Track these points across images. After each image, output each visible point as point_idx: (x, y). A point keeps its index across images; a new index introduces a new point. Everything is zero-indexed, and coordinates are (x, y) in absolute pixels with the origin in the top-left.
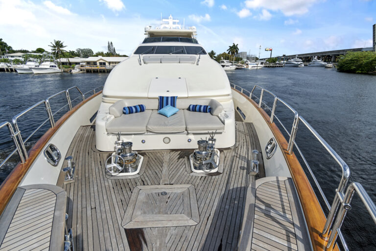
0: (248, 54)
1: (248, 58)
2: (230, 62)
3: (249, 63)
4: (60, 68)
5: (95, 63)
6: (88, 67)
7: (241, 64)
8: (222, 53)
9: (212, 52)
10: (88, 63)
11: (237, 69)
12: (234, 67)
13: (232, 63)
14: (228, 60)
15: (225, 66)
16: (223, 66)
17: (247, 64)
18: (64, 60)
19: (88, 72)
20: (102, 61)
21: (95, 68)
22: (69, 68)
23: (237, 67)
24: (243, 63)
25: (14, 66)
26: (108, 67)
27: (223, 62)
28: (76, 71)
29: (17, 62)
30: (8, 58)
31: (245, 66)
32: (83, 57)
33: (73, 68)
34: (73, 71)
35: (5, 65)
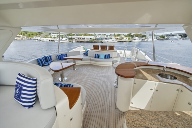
2: (139, 38)
3: (149, 38)
4: (68, 40)
5: (81, 38)
6: (78, 40)
8: (134, 34)
10: (78, 38)
11: (142, 41)
12: (141, 40)
13: (140, 38)
14: (138, 37)
15: (136, 40)
16: (135, 40)
17: (148, 39)
18: (70, 37)
19: (78, 42)
20: (83, 38)
21: (80, 40)
22: (71, 40)
23: (142, 40)
24: (146, 38)
25: (53, 39)
26: (85, 40)
27: (135, 38)
28: (74, 41)
29: (55, 38)
30: (51, 36)
31: (147, 40)
32: (76, 36)
33: (73, 40)
34: (73, 42)
35: (50, 39)
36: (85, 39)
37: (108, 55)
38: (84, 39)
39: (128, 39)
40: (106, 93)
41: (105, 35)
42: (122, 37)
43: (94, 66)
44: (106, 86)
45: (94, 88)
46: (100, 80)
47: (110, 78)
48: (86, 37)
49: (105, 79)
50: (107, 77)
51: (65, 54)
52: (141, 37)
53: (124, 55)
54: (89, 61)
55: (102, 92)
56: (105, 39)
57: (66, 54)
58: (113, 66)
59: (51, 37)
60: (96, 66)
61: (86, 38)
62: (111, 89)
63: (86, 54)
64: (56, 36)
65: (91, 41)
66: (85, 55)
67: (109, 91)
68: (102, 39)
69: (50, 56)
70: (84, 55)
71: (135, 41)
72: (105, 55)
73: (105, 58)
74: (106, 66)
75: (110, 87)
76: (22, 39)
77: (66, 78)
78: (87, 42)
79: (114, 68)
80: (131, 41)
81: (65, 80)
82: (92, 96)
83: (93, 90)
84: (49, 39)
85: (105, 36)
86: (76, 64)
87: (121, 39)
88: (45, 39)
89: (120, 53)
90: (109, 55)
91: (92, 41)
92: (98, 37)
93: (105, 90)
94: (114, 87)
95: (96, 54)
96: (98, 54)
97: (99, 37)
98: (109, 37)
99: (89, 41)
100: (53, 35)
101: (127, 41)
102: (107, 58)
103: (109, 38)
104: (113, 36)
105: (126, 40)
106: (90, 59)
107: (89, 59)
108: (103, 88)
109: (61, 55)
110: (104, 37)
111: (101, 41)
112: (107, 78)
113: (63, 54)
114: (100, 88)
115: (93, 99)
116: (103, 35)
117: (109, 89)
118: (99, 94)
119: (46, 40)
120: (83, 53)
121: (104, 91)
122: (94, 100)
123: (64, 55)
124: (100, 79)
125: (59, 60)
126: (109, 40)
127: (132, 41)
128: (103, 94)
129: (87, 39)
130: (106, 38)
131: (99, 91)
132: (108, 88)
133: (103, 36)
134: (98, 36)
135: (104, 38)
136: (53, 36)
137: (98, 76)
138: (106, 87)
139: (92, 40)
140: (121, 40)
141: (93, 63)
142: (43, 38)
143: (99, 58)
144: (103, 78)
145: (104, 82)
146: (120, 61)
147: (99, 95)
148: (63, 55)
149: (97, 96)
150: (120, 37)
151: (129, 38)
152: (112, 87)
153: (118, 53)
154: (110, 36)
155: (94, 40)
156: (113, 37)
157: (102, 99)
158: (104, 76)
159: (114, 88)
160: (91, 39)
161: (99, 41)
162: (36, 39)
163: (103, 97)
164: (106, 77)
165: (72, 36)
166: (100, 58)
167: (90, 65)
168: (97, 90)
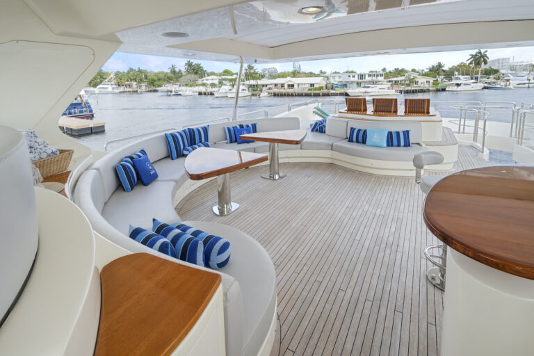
0: (511, 61)
1: (512, 68)
2: (472, 78)
3: (511, 77)
4: (249, 91)
5: (282, 86)
6: (276, 90)
7: (495, 80)
8: (456, 65)
9: (439, 63)
10: (276, 85)
11: (485, 88)
12: (480, 85)
13: (476, 78)
14: (467, 75)
15: (462, 86)
16: (458, 85)
17: (508, 80)
18: (253, 82)
19: (275, 95)
20: (291, 83)
21: (282, 91)
22: (257, 90)
23: (486, 85)
24: (499, 79)
25: (210, 90)
26: (296, 89)
27: (459, 79)
28: (264, 94)
29: (213, 85)
30: (205, 82)
31: (503, 84)
32: (269, 78)
33: (261, 91)
34: (262, 95)
35: (202, 89)
36: (296, 86)
37: (404, 132)
38: (293, 86)
39: (434, 84)
40: (383, 311)
41: (354, 74)
42: (412, 77)
43: (346, 170)
44: (384, 269)
45: (326, 267)
46: (359, 234)
47: (408, 232)
48: (298, 82)
49: (381, 235)
50: (394, 225)
51: (250, 126)
52: (479, 76)
53: (475, 139)
54: (328, 153)
55: (362, 299)
56: (355, 85)
57: (254, 126)
58: (418, 176)
59: (204, 85)
60: (354, 171)
61: (298, 85)
62: (409, 290)
63: (319, 128)
64: (216, 82)
65: (312, 92)
66: (317, 130)
67: (400, 303)
68: (345, 86)
69: (206, 130)
70: (312, 131)
71: (460, 88)
72: (390, 134)
73: (390, 143)
74: (392, 177)
75: (403, 279)
76: (137, 91)
77: (234, 206)
78: (300, 95)
79: (424, 186)
80: (444, 90)
81: (233, 210)
82: (311, 309)
83: (320, 279)
84: (200, 91)
85: (356, 76)
86: (280, 161)
87: (408, 85)
88: (187, 91)
89: (455, 128)
90: (406, 133)
91: (317, 92)
92: (332, 81)
93: (379, 292)
94: (423, 281)
95: (352, 130)
96: (363, 128)
97: (337, 79)
98: (368, 79)
99: (306, 91)
100: (208, 78)
101: (431, 89)
102: (399, 145)
103: (370, 82)
104: (381, 75)
105: (426, 86)
106: (332, 145)
107: (328, 145)
108: (368, 279)
109: (238, 127)
110: (352, 79)
111: (342, 91)
112: (393, 229)
113: (244, 124)
114: (355, 275)
115: (310, 328)
116: (348, 74)
117: (401, 290)
118: (345, 304)
119: (191, 93)
120: (311, 125)
121: (372, 294)
122: (316, 336)
123: (248, 126)
124: (362, 229)
125: (231, 142)
126: (368, 87)
127: (447, 89)
128: (367, 312)
129: (300, 86)
130: (357, 83)
131: (350, 291)
132: (394, 285)
133: (349, 76)
134: (334, 77)
135: (352, 82)
136: (209, 82)
137: (355, 214)
138: (383, 274)
139: (316, 89)
140: (409, 88)
141: (341, 158)
142: (184, 88)
143: (364, 142)
144: (374, 225)
145: (377, 248)
146: (455, 159)
147: (342, 312)
148: (245, 127)
149: (333, 316)
150: (403, 78)
151: (437, 80)
152: (416, 280)
153: (449, 130)
154: (370, 76)
155: (321, 88)
156: (380, 78)
157: (359, 343)
158: (381, 218)
159: (423, 290)
160: (312, 85)
161: (338, 92)
162: (168, 91)
163: (362, 330)
164: (389, 225)
165: (258, 79)
166: (367, 143)
167: (331, 166)
168: (340, 280)
